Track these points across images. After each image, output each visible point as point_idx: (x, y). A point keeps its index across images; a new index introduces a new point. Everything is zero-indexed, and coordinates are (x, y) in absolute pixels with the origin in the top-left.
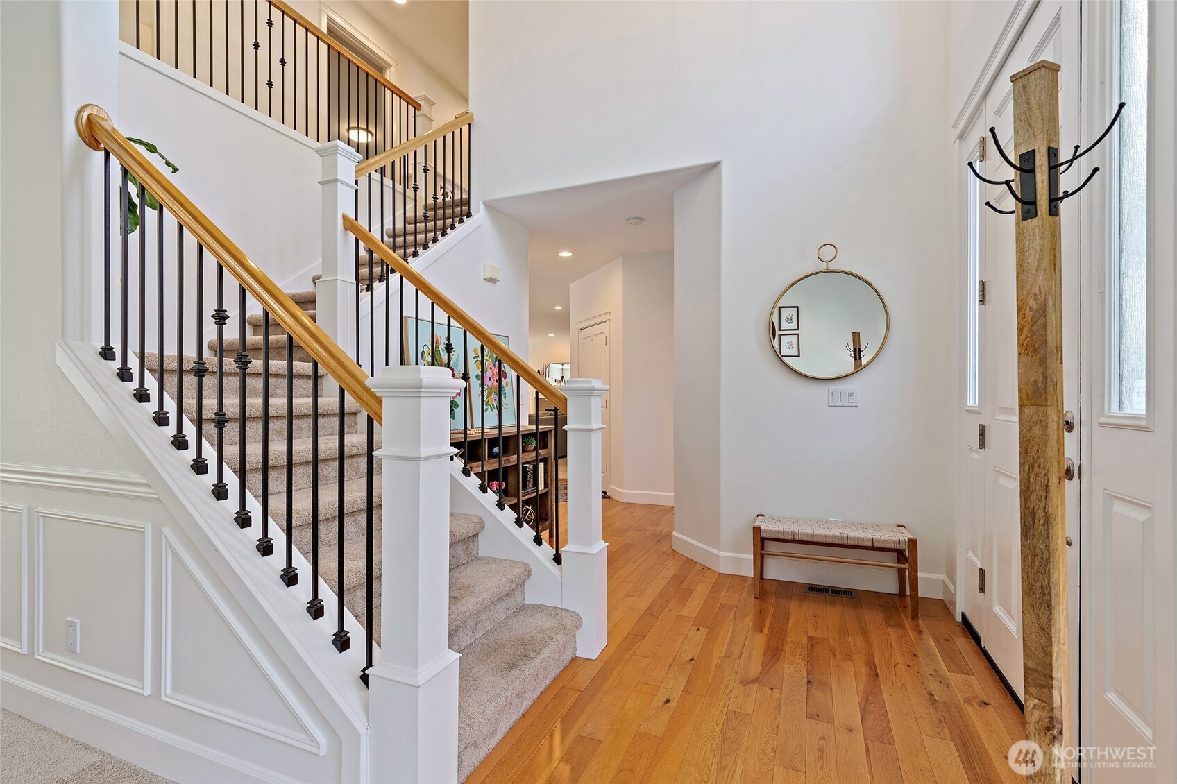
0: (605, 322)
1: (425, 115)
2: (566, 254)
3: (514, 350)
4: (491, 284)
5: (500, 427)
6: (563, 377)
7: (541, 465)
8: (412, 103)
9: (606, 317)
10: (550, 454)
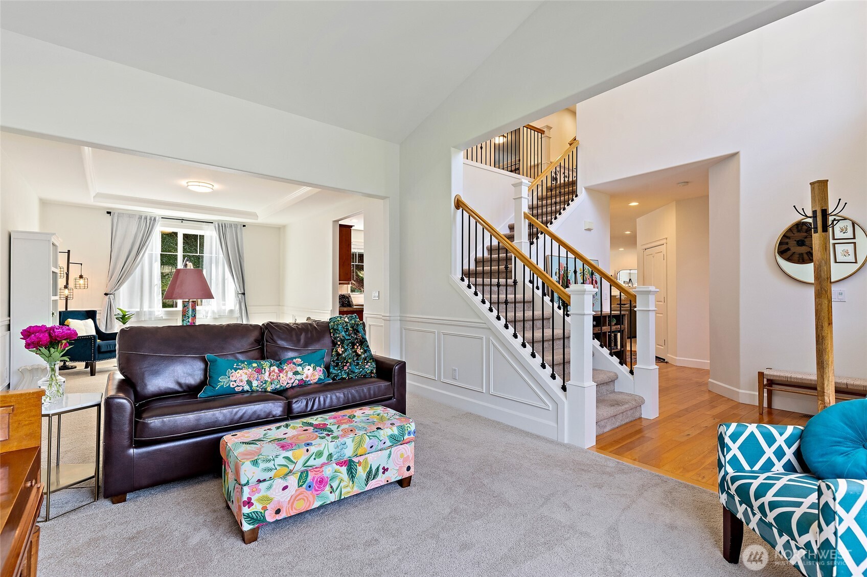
0: (663, 244)
1: (547, 136)
2: (634, 204)
3: (601, 267)
4: (588, 232)
5: (601, 311)
6: (630, 279)
7: (619, 334)
8: (540, 131)
9: (664, 241)
10: (625, 328)
